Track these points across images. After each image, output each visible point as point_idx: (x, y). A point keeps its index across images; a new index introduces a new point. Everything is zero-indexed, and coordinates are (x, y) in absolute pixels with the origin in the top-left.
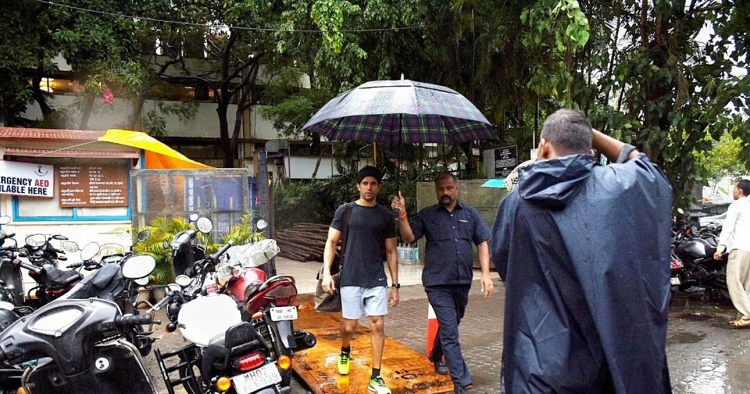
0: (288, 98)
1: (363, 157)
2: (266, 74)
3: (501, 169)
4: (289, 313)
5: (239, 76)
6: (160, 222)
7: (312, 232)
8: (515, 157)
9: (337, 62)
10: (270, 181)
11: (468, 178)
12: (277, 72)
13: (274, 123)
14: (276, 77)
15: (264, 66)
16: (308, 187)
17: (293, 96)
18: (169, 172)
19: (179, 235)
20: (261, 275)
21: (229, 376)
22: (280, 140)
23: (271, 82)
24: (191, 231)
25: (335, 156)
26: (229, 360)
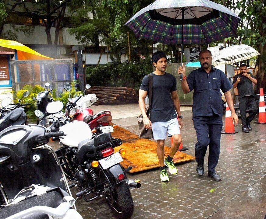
0: (82, 24)
1: (123, 53)
2: (70, 12)
3: (193, 57)
4: (109, 129)
5: (56, 13)
6: (28, 87)
7: (100, 90)
9: (113, 6)
10: (84, 65)
11: (177, 62)
12: (76, 11)
13: (75, 36)
14: (75, 13)
15: (69, 7)
16: (96, 69)
17: (85, 23)
18: (30, 61)
19: (41, 93)
20: (91, 111)
21: (97, 160)
22: (79, 45)
23: (73, 15)
24: (46, 92)
25: (109, 53)
26: (96, 152)
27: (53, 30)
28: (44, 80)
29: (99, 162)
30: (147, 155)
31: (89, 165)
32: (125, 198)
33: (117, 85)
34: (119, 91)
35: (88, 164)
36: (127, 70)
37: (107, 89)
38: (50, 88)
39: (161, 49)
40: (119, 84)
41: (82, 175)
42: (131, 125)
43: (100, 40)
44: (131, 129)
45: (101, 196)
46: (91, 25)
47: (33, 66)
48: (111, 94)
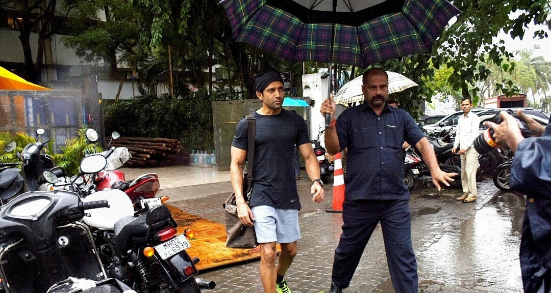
0: (87, 29)
1: (159, 81)
2: (66, 7)
4: (155, 203)
5: (39, 7)
6: (4, 136)
8: (289, 81)
9: (148, 1)
10: (100, 101)
11: (251, 98)
12: (75, 6)
13: (75, 51)
16: (113, 107)
17: (91, 27)
18: (8, 92)
19: (29, 147)
20: (121, 176)
21: (152, 246)
22: (82, 66)
23: (70, 14)
24: (39, 144)
25: (135, 80)
26: (150, 235)
27: (34, 39)
28: (32, 125)
29: (154, 249)
30: (213, 245)
31: (135, 255)
33: (150, 134)
34: (155, 144)
35: (134, 254)
36: (168, 110)
37: (133, 141)
38: (43, 138)
40: (153, 133)
41: (119, 274)
43: (118, 58)
44: (181, 206)
46: (104, 32)
47: (12, 101)
48: (142, 149)
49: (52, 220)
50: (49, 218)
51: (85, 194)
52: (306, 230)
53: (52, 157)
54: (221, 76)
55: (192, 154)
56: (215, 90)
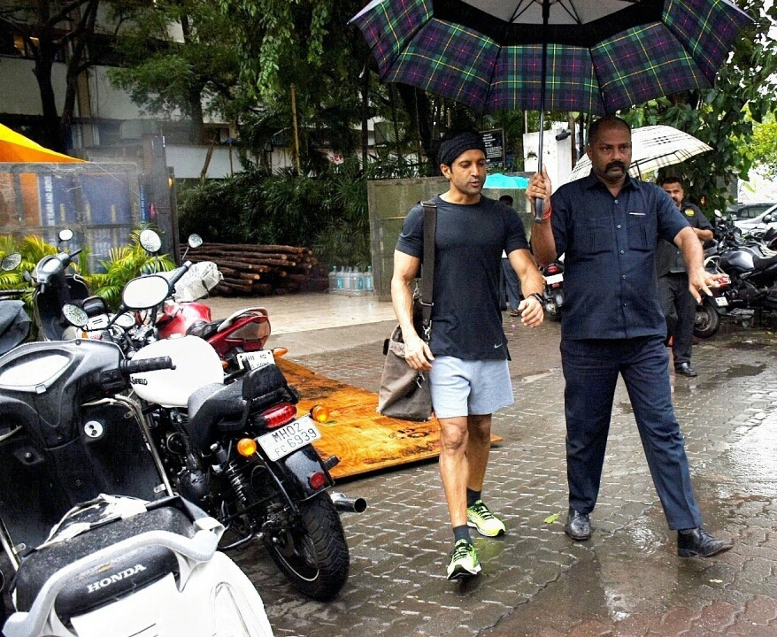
0: (151, 56)
1: (276, 146)
2: (114, 19)
4: (262, 360)
5: (67, 19)
6: (4, 243)
8: (501, 144)
9: (254, 7)
10: (170, 180)
11: (432, 175)
12: (129, 16)
13: (131, 93)
14: (125, 24)
15: (107, 5)
16: (196, 191)
17: (158, 53)
18: (10, 166)
19: (45, 263)
20: (205, 312)
21: (251, 437)
22: (142, 120)
23: (121, 30)
24: (63, 256)
25: (235, 144)
26: (249, 417)
27: (59, 73)
28: (52, 223)
29: (257, 442)
30: (365, 433)
31: (224, 454)
32: (328, 538)
33: (260, 238)
34: (269, 255)
35: (222, 451)
36: (291, 196)
37: (230, 250)
38: (71, 246)
39: (385, 135)
40: (265, 236)
41: (197, 485)
42: (309, 353)
43: (204, 106)
44: (312, 364)
45: (260, 535)
46: (179, 61)
47: (16, 181)
48: (246, 265)
49: (72, 391)
50: (67, 389)
51: (139, 345)
52: (529, 405)
53: (86, 279)
54: (384, 136)
55: (333, 273)
56: (373, 161)
